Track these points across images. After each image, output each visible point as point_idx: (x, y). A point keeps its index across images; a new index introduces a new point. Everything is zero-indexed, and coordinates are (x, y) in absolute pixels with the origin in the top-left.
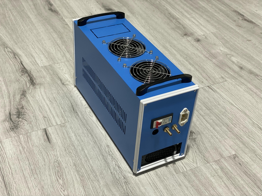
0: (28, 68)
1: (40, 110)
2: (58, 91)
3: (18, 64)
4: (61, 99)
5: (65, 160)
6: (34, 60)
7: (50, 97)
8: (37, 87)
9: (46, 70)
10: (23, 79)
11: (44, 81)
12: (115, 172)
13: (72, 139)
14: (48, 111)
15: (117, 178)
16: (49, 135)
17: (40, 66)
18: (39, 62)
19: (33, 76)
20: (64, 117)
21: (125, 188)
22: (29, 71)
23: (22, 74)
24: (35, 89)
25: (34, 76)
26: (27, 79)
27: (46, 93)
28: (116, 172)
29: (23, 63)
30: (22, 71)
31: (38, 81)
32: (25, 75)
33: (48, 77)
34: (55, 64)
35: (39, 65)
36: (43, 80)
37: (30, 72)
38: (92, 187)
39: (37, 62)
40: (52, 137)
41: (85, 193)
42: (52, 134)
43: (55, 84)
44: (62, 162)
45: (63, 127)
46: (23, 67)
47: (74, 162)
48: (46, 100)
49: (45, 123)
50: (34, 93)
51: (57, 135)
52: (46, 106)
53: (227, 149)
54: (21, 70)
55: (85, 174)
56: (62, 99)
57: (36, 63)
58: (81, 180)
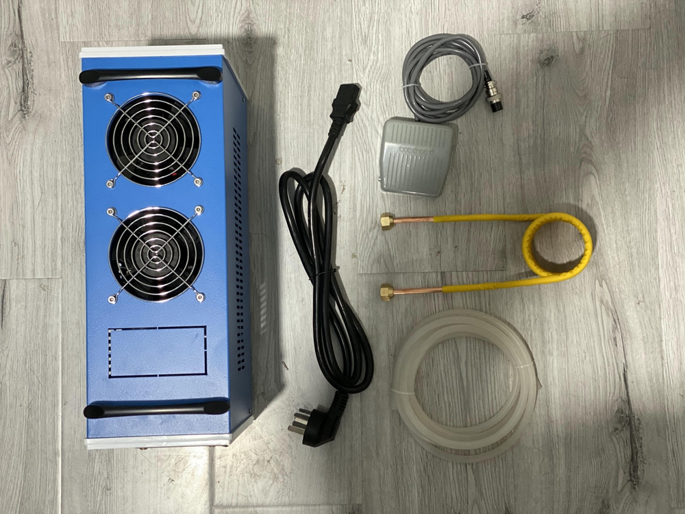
0: (29, 40)
1: (13, 214)
2: (74, 159)
3: (9, 11)
4: (70, 194)
5: (16, 387)
6: (53, 7)
7: (47, 177)
8: (31, 126)
9: (70, 63)
10: (8, 80)
11: (53, 108)
12: (97, 456)
13: (49, 333)
14: (29, 225)
15: (95, 471)
16: (8, 304)
17: (62, 40)
18: (65, 20)
19: (32, 78)
20: (55, 258)
21: (98, 500)
22: (29, 51)
23: (9, 59)
24: (24, 132)
25: (35, 81)
26: (14, 85)
27: (42, 158)
28: (100, 456)
29: (23, 9)
30: (12, 45)
31: (38, 102)
32: (14, 66)
33: (66, 95)
34: (101, 42)
35: (59, 33)
36: (51, 106)
37: (29, 55)
38: (41, 474)
39: (59, 19)
40: (11, 312)
41: (25, 481)
42: (13, 304)
43: (73, 130)
44: (8, 391)
45: (45, 290)
46: (18, 31)
47: (30, 399)
48: (35, 182)
49: (10, 262)
50: (16, 148)
51: (23, 311)
52: (29, 204)
53: (351, 486)
54: (10, 43)
55: (40, 439)
56: (73, 195)
57: (55, 20)
58: (27, 450)
